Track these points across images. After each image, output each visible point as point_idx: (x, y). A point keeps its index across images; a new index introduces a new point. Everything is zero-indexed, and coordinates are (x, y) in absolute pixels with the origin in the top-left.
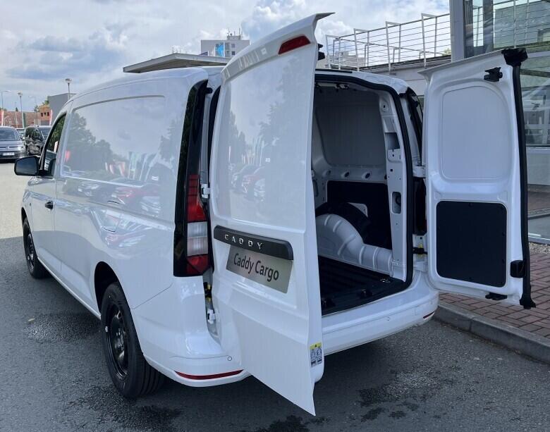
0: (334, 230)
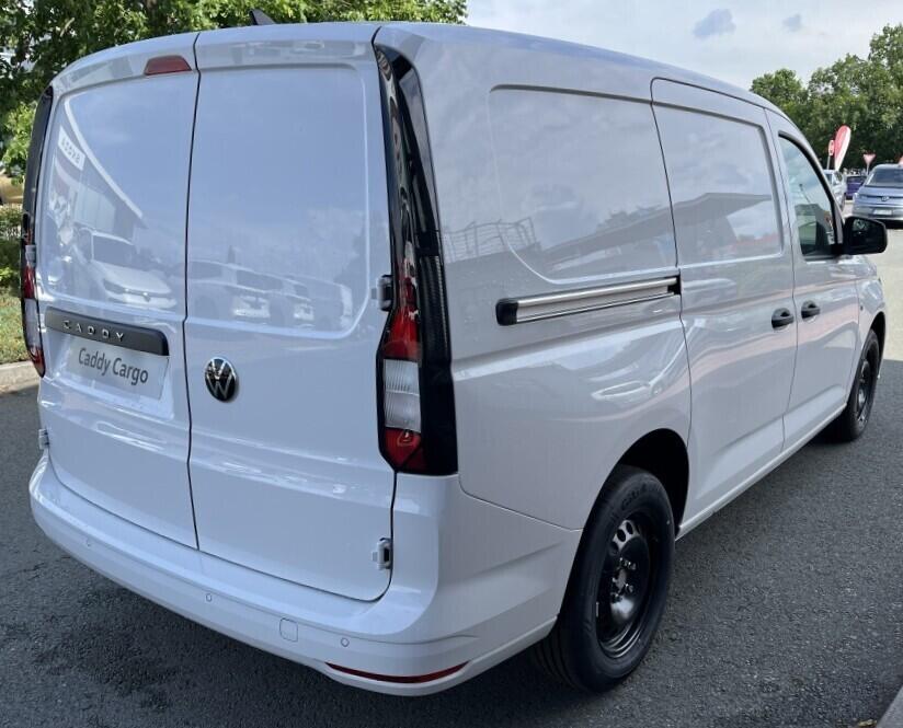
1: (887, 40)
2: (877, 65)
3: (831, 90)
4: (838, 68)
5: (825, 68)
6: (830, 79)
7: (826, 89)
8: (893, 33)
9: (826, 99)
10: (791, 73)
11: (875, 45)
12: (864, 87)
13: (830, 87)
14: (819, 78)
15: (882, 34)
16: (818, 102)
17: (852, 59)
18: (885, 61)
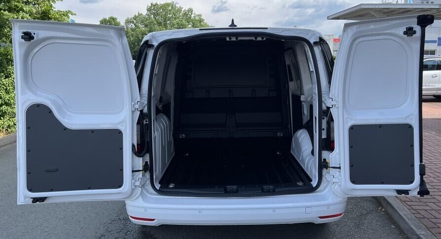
0: (300, 140)
1: (152, 8)
2: (150, 17)
3: (134, 26)
4: (135, 18)
5: (130, 17)
6: (133, 22)
7: (132, 26)
8: (154, 6)
9: (133, 30)
10: (115, 18)
11: (149, 10)
12: (146, 26)
13: (133, 25)
14: (128, 22)
15: (150, 5)
16: (129, 30)
17: (140, 15)
18: (152, 16)
